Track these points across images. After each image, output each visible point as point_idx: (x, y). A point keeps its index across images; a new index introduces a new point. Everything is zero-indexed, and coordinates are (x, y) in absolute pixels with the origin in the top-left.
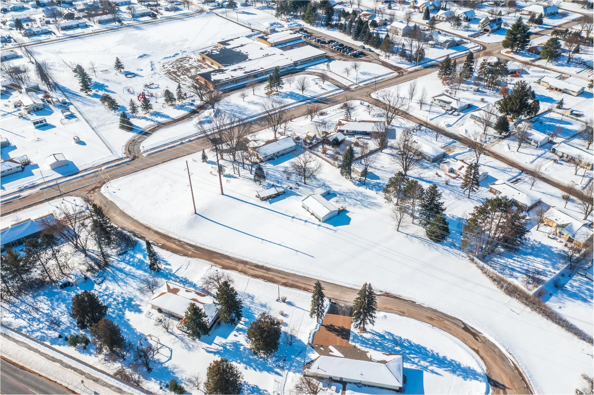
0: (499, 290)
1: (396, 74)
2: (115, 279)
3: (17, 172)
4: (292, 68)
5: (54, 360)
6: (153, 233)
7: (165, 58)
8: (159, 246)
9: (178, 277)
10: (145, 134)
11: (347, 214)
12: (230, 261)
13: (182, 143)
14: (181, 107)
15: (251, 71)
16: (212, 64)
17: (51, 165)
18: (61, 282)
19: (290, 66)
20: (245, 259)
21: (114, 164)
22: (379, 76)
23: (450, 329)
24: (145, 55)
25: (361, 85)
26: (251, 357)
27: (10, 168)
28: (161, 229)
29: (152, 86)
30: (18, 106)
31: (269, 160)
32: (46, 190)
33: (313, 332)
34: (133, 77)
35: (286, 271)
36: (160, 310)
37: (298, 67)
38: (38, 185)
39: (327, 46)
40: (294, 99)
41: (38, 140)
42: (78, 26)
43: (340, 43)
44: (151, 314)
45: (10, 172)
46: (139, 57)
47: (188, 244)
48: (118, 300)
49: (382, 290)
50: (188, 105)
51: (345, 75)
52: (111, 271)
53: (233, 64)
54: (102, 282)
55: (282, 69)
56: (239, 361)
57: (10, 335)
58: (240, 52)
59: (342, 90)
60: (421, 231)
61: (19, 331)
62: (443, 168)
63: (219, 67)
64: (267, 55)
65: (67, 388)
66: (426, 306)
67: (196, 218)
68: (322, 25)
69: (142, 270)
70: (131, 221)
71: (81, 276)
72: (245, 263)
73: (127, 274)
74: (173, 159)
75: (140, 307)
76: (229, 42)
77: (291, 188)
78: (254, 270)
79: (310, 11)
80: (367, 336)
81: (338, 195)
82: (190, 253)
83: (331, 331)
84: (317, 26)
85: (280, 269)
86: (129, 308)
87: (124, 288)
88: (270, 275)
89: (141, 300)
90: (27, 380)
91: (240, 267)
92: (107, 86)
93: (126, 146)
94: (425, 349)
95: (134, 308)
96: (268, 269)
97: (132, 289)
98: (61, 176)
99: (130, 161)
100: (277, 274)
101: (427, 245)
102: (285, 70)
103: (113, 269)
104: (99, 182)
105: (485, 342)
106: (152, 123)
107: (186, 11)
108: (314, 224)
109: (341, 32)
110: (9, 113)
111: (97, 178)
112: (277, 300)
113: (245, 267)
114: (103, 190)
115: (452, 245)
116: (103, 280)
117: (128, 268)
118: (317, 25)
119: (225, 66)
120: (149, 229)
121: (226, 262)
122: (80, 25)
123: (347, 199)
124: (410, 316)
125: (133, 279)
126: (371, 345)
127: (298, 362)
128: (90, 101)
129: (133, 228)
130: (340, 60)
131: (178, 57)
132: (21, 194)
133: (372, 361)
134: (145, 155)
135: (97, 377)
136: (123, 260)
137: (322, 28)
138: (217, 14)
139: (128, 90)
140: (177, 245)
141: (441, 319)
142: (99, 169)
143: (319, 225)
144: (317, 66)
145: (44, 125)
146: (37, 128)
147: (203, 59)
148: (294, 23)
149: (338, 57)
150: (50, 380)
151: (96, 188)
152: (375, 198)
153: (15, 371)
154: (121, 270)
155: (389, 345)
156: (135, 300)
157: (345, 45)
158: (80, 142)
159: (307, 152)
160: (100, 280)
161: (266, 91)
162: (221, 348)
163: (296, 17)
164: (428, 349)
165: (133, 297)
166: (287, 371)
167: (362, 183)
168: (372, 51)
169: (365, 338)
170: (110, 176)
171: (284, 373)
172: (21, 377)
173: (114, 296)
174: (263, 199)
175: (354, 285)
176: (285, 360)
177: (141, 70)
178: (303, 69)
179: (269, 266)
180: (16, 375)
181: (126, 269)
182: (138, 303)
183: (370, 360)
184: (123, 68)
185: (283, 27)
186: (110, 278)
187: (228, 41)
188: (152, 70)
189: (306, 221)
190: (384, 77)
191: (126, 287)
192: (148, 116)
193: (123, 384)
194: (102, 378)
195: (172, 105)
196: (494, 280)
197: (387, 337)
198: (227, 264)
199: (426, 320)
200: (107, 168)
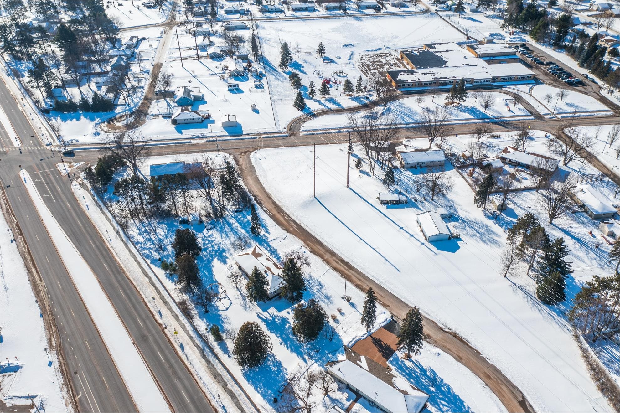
0: (592, 382)
1: (611, 113)
2: (221, 231)
3: (197, 123)
4: (489, 83)
5: (146, 275)
6: (271, 202)
7: (367, 51)
8: (269, 215)
9: (270, 246)
10: (313, 115)
11: (459, 242)
12: (321, 248)
13: (339, 132)
14: (356, 99)
15: (441, 78)
16: (408, 64)
17: (223, 123)
18: (182, 218)
19: (487, 81)
20: (335, 251)
21: (272, 135)
22: (588, 112)
23: (504, 396)
24: (350, 44)
25: (559, 116)
26: (291, 336)
27: (193, 117)
28: (279, 201)
29: (340, 74)
30: (225, 69)
31: (411, 167)
32: (211, 143)
33: (358, 338)
34: (330, 63)
35: (367, 275)
36: (240, 268)
37: (495, 84)
38: (206, 137)
39: (543, 67)
40: (473, 115)
41: (226, 100)
42: (307, 9)
43: (561, 66)
44: (232, 268)
45: (192, 121)
46: (343, 46)
47: (294, 221)
48: (214, 248)
49: (451, 328)
50: (364, 98)
51: (545, 102)
52: (222, 223)
53: (427, 68)
54: (211, 229)
55: (477, 82)
56: (278, 335)
57: (129, 246)
58: (440, 57)
59: (532, 117)
60: (532, 286)
61: (135, 244)
62: (602, 229)
63: (412, 68)
64: (468, 65)
65: (144, 299)
66: (491, 363)
67: (312, 201)
68: (550, 44)
69: (245, 230)
70: (259, 187)
71: (197, 218)
72: (333, 254)
73: (232, 229)
74: (324, 144)
75: (227, 260)
76: (435, 46)
77: (416, 200)
78: (337, 263)
79: (540, 26)
80: (408, 364)
81: (460, 221)
82: (291, 229)
83: (376, 345)
84: (543, 45)
85: (362, 271)
86: (218, 257)
87: (224, 239)
88: (349, 273)
89: (231, 254)
91: (327, 256)
92: (303, 67)
93: (290, 122)
94: (462, 402)
95: (222, 259)
97: (229, 242)
98: (227, 134)
99: (287, 136)
100: (356, 274)
101: (531, 303)
102: (480, 83)
103: (224, 222)
104: (253, 148)
106: (323, 107)
107: (412, 9)
108: (418, 240)
109: (568, 55)
110: (216, 74)
111: (253, 143)
112: (343, 298)
113: (331, 258)
114: (252, 155)
115: (562, 313)
116: (212, 228)
117: (236, 224)
118: (545, 43)
119: (418, 68)
120: (270, 197)
121: (317, 248)
122: (309, 9)
123: (467, 228)
124: (467, 365)
125: (234, 235)
126: (407, 374)
128: (282, 77)
129: (258, 193)
130: (549, 84)
131: (379, 52)
132: (192, 141)
133: (394, 387)
134: (301, 134)
135: (167, 300)
136: (236, 217)
137: (548, 47)
138: (441, 17)
139: (318, 74)
140: (285, 219)
141: (500, 382)
142: (259, 136)
143: (423, 244)
144: (518, 86)
145: (236, 89)
146: (230, 90)
147: (402, 58)
148: (518, 38)
149: (548, 82)
150: (136, 289)
151: (248, 151)
152: (499, 236)
154: (229, 225)
155: (425, 382)
156: (227, 252)
157: (565, 69)
158: (255, 110)
159: (454, 170)
160: (210, 226)
161: (446, 101)
162: (271, 318)
163: (524, 31)
164: (465, 404)
165: (226, 249)
166: (314, 361)
167: (494, 217)
168: (596, 83)
169: (405, 365)
170: (264, 144)
171: (310, 362)
172: (120, 278)
173: (214, 243)
174: (383, 202)
175: (425, 312)
176: (317, 351)
177: (340, 58)
178: (500, 87)
179: (353, 265)
180: (117, 275)
181: (234, 225)
182: (227, 255)
183: (392, 385)
184: (324, 53)
185: (504, 39)
186: (218, 228)
187: (435, 44)
188: (349, 60)
189: (412, 236)
190: (594, 113)
191: (226, 239)
192: (322, 101)
193: (181, 314)
194: (169, 302)
195: (349, 95)
196: (593, 369)
197: (428, 374)
198: (317, 250)
199: (482, 375)
200: (265, 137)
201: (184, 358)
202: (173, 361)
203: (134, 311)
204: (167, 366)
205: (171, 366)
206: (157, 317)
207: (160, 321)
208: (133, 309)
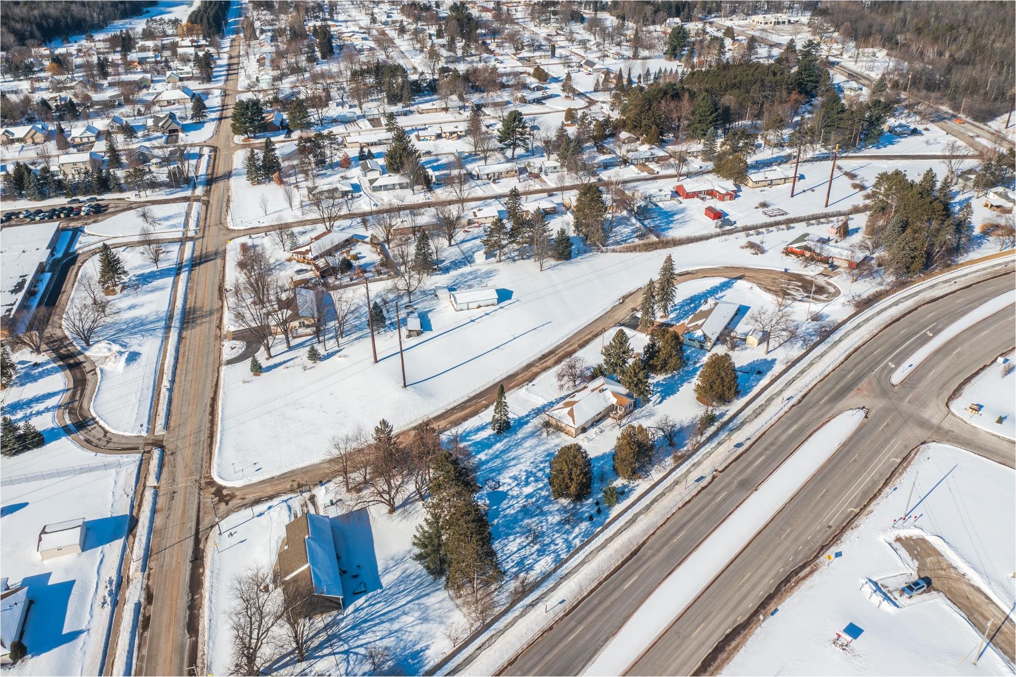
9: (527, 416)
13: (171, 389)
14: (30, 378)
20: (524, 364)
32: (153, 563)
37: (58, 256)
50: (34, 369)
60: (552, 262)
69: (494, 444)
73: (497, 456)
87: (523, 460)
89: (557, 445)
90: (657, 546)
91: (535, 370)
93: (98, 452)
96: (551, 353)
97: (530, 454)
99: (163, 451)
101: (571, 264)
104: (202, 489)
105: (697, 271)
115: (579, 254)
116: (494, 480)
127: (693, 352)
132: (131, 602)
134: (162, 432)
142: (150, 488)
151: (218, 493)
153: (639, 559)
154: (483, 462)
160: (492, 483)
170: (192, 475)
172: (650, 552)
173: (534, 470)
174: (420, 333)
178: (72, 254)
183: (710, 311)
186: (494, 474)
189: (487, 314)
191: (522, 458)
194: (675, 478)
196: (630, 251)
200: (158, 478)
201: (749, 443)
202: (759, 450)
203: (706, 510)
204: (768, 453)
205: (766, 449)
206: (704, 483)
207: (709, 479)
208: (702, 513)
